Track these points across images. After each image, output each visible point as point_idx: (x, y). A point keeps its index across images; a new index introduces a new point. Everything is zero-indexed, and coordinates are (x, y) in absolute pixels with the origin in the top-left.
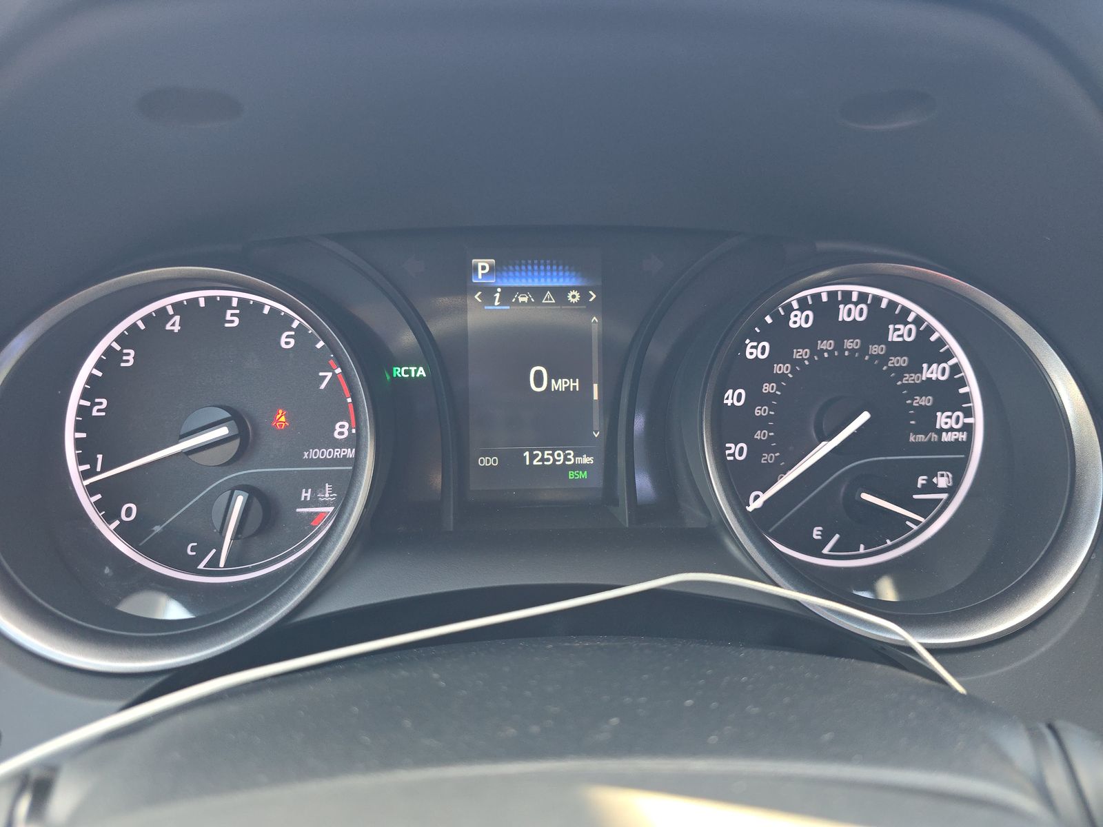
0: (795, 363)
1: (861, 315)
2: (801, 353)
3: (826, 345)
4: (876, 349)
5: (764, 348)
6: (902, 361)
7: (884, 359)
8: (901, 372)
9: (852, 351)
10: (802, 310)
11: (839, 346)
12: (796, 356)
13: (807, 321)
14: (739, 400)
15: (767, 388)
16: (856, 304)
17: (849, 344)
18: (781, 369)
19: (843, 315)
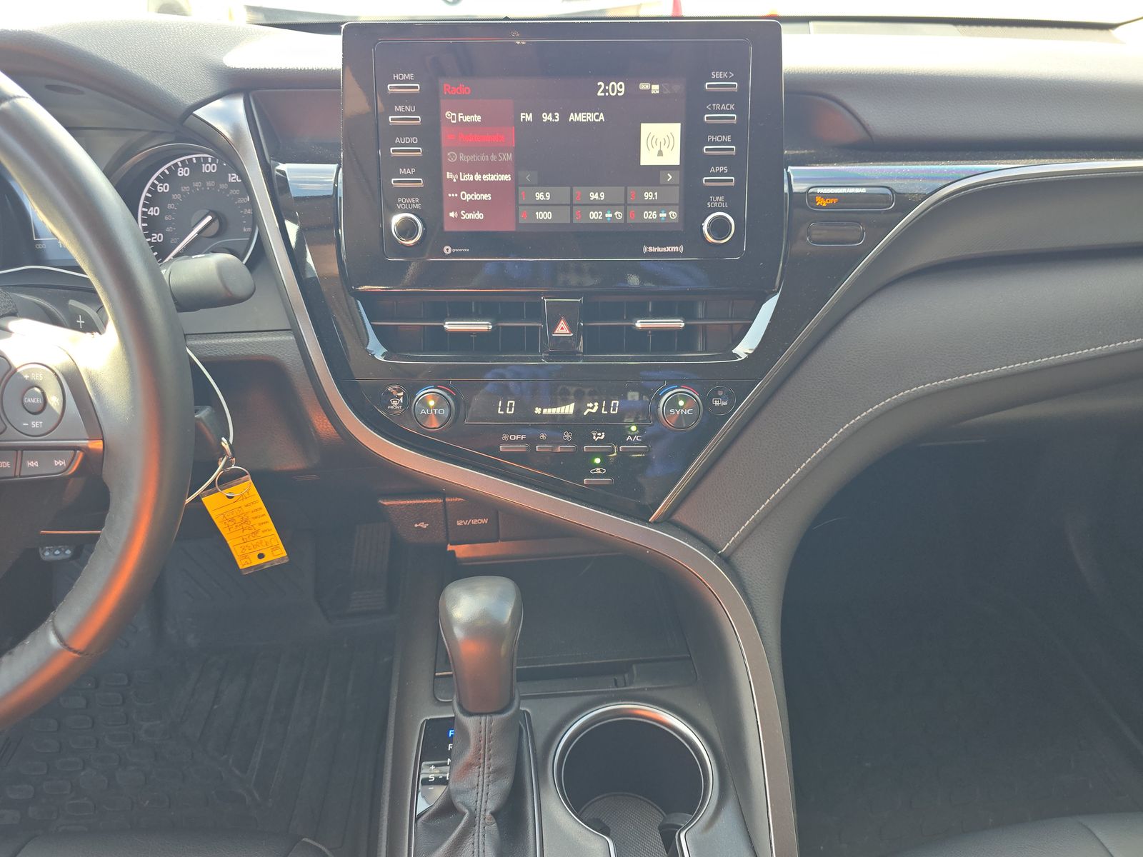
0: (182, 193)
1: (214, 169)
2: (184, 189)
3: (197, 184)
4: (223, 186)
5: (166, 186)
6: (237, 192)
7: (227, 191)
8: (236, 197)
9: (211, 187)
10: (183, 167)
11: (204, 185)
12: (183, 190)
13: (186, 173)
14: (156, 212)
15: (170, 206)
16: (211, 164)
17: (209, 184)
18: (176, 196)
19: (204, 169)
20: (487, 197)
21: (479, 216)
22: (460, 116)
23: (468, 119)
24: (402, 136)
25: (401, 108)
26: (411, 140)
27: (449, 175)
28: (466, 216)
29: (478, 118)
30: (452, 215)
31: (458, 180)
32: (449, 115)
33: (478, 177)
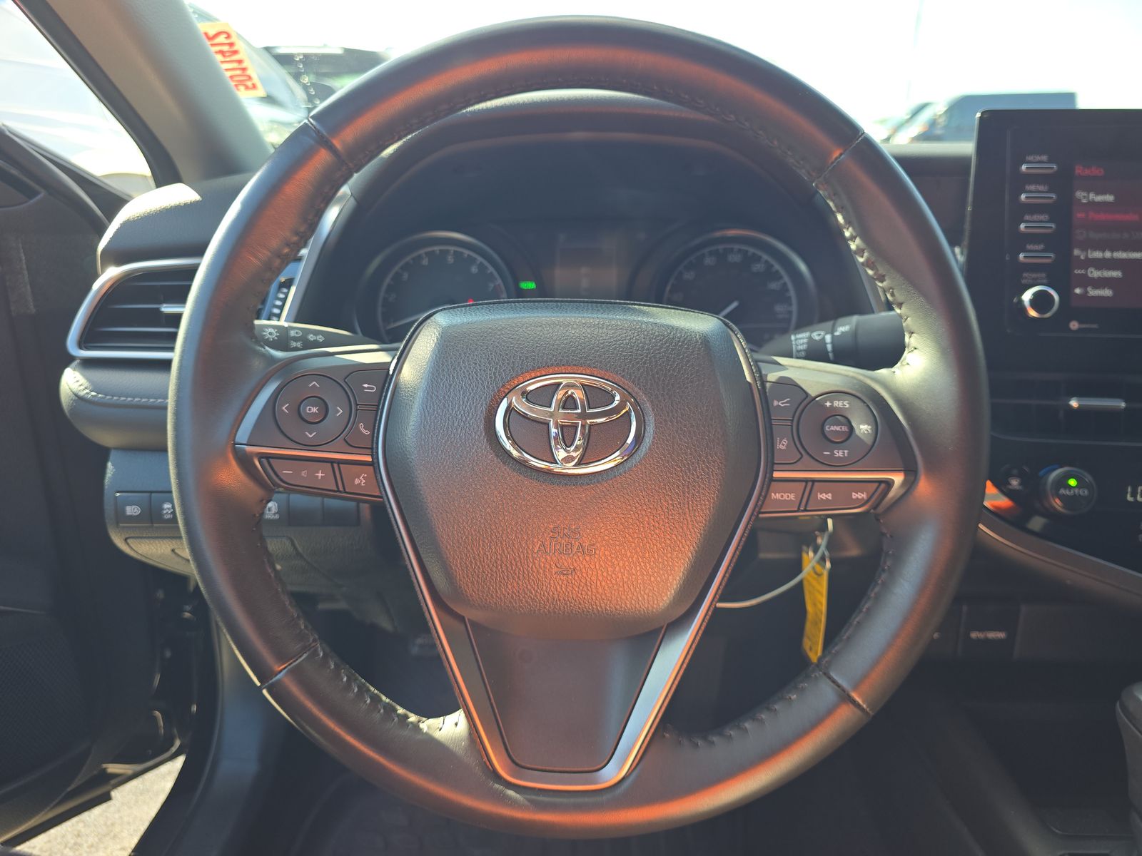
3: (723, 273)
4: (746, 275)
5: (693, 274)
6: (758, 281)
7: (750, 280)
9: (735, 276)
10: (711, 256)
11: (729, 273)
13: (713, 262)
16: (736, 254)
17: (733, 272)
19: (730, 259)
20: (1116, 274)
21: (1107, 292)
22: (1092, 196)
23: (1099, 198)
24: (1032, 213)
25: (1032, 187)
26: (1042, 217)
27: (1076, 252)
28: (1093, 292)
29: (1109, 198)
30: (1078, 291)
31: (1087, 257)
32: (1080, 194)
33: (1108, 254)
